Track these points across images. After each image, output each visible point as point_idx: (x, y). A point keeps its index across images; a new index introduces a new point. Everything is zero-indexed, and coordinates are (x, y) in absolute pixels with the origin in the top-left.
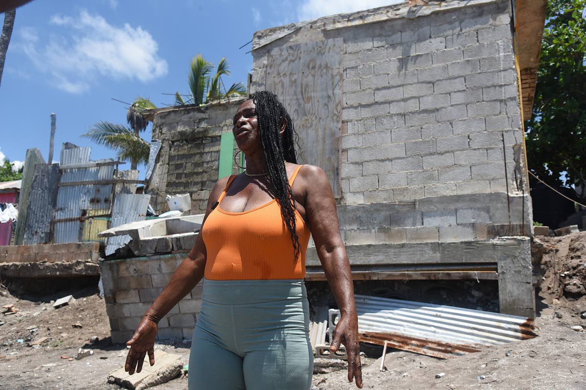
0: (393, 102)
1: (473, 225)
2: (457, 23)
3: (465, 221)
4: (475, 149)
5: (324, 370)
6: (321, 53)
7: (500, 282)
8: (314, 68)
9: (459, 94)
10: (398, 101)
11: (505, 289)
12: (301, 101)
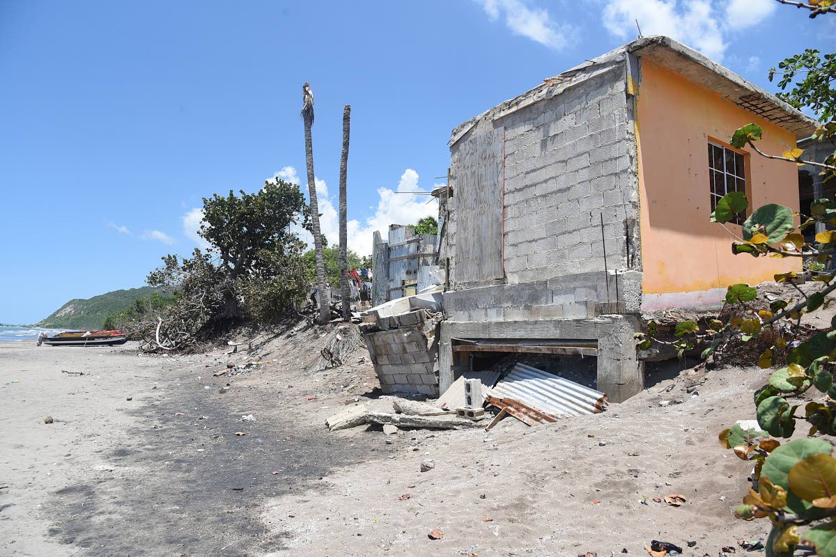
0: (538, 184)
1: (586, 303)
2: (584, 97)
3: (580, 300)
4: (595, 226)
5: (455, 427)
6: (490, 144)
7: (598, 358)
8: (485, 158)
9: (584, 171)
10: (541, 183)
11: (601, 365)
12: (478, 190)
